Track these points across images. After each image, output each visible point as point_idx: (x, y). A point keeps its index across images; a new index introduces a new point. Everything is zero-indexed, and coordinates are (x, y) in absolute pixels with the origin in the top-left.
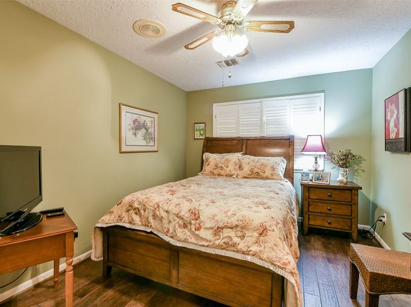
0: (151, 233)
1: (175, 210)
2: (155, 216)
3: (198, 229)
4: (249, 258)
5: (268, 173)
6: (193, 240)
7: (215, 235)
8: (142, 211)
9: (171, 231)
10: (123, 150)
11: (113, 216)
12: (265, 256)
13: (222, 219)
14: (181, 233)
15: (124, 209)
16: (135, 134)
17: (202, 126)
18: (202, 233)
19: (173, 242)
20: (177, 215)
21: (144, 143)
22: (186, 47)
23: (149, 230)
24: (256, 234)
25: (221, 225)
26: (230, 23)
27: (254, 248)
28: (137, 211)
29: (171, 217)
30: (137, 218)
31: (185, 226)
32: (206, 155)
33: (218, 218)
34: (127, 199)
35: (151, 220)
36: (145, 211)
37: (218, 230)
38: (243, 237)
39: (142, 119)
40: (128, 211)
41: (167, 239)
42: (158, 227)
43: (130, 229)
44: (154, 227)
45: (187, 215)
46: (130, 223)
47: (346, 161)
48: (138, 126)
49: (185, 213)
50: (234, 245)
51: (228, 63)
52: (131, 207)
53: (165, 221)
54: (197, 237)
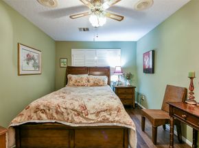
0: (56, 122)
1: (71, 107)
2: (57, 112)
3: (87, 115)
4: (115, 124)
5: (102, 83)
6: (85, 121)
7: (97, 116)
8: (47, 111)
9: (70, 119)
10: (21, 73)
11: (23, 117)
12: (122, 121)
13: (99, 107)
14: (77, 119)
15: (32, 111)
16: (28, 63)
17: (65, 60)
18: (89, 116)
19: (72, 125)
20: (73, 110)
21: (33, 69)
22: (71, 17)
23: (54, 121)
24: (116, 112)
25: (99, 110)
26: (97, 10)
27: (117, 119)
28: (43, 111)
29: (68, 111)
30: (44, 116)
31: (79, 114)
32: (69, 76)
33: (96, 107)
34: (33, 104)
35: (55, 115)
36: (49, 110)
37: (98, 113)
38: (110, 114)
39: (32, 54)
40: (36, 112)
41: (68, 124)
42: (60, 118)
43: (39, 123)
44: (57, 119)
45: (79, 108)
46: (39, 119)
47: (129, 77)
48: (29, 58)
49: (77, 108)
50: (108, 119)
51: (84, 30)
52: (37, 109)
53: (65, 114)
54: (87, 119)
